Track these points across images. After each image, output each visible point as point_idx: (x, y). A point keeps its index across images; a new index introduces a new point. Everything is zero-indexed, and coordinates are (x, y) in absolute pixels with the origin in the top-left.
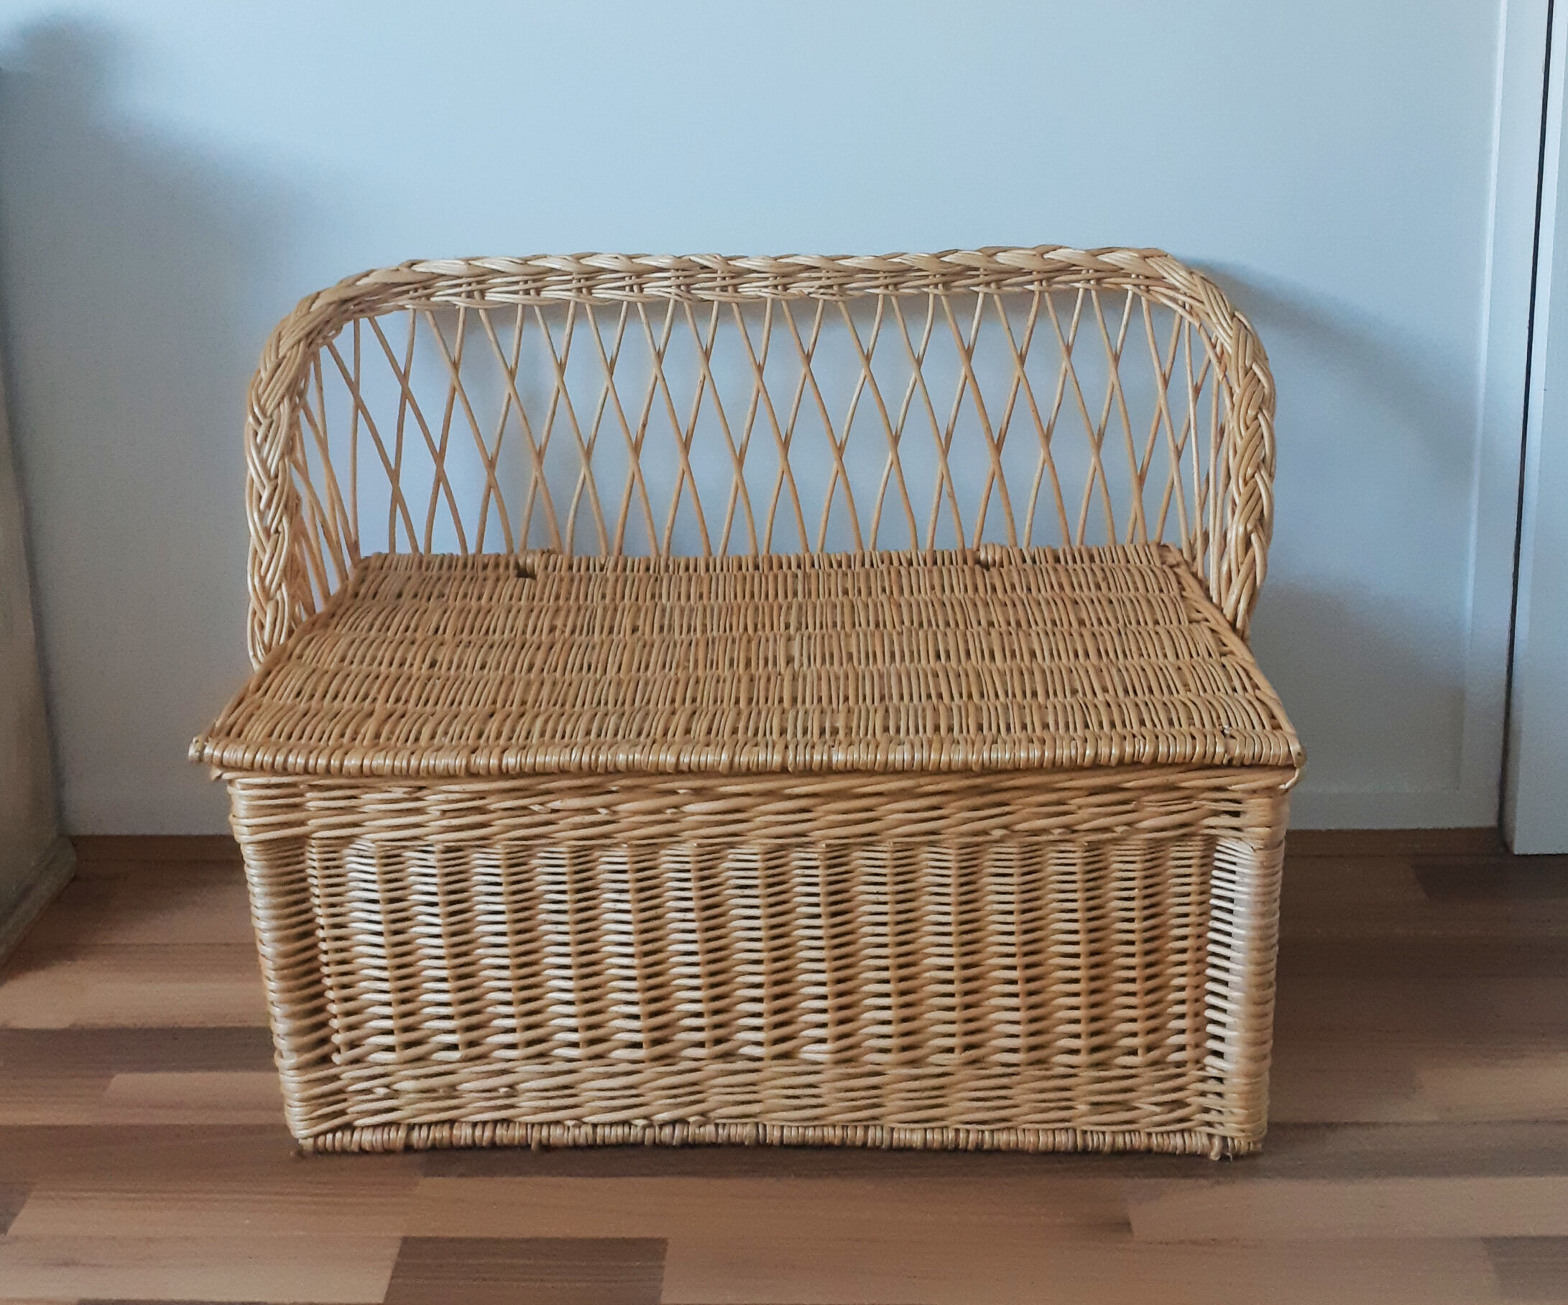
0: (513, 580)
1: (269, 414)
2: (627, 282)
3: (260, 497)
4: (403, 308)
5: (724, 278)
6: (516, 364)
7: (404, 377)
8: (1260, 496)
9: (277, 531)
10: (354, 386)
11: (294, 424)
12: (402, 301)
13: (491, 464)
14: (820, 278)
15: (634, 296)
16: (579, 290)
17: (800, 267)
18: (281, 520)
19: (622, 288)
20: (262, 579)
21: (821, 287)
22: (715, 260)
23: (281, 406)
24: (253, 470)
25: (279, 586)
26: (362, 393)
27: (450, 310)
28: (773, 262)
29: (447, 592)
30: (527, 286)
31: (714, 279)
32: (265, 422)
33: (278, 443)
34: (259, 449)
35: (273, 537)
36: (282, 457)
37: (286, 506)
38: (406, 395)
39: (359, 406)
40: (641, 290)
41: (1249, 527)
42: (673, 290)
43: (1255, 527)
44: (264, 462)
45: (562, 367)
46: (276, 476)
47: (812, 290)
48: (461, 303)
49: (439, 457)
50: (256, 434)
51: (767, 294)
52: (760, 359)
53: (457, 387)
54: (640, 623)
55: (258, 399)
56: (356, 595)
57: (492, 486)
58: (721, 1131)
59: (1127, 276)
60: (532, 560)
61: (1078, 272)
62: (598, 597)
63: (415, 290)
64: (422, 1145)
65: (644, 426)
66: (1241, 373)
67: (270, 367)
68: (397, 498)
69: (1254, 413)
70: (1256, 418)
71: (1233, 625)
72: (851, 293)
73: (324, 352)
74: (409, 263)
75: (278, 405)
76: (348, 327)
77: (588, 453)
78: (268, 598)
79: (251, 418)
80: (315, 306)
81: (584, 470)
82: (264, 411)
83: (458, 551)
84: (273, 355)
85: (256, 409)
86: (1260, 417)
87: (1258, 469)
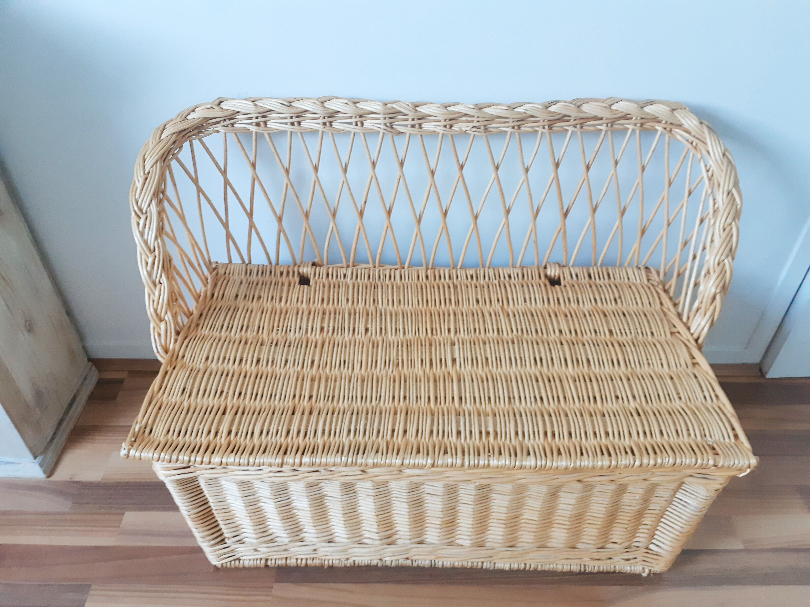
0: (298, 286)
1: (144, 211)
2: (353, 120)
3: (147, 263)
4: (218, 131)
5: (413, 120)
6: (289, 165)
7: (224, 172)
8: (726, 272)
9: (160, 283)
10: (195, 181)
11: (161, 212)
12: (218, 127)
13: (280, 219)
14: (472, 122)
15: (358, 129)
16: (325, 124)
17: (460, 115)
18: (161, 276)
19: (351, 123)
20: (156, 311)
21: (473, 127)
22: (407, 107)
23: (151, 205)
24: (140, 248)
25: (166, 313)
26: (201, 184)
27: (248, 133)
28: (444, 111)
29: (262, 294)
30: (292, 120)
31: (407, 120)
32: (143, 217)
33: (152, 230)
34: (142, 234)
35: (158, 286)
36: (156, 238)
37: (163, 266)
38: (227, 182)
39: (200, 190)
40: (362, 124)
41: (718, 291)
42: (382, 127)
43: (720, 292)
44: (146, 242)
45: (316, 168)
46: (154, 250)
47: (468, 129)
48: (253, 129)
49: (250, 215)
50: (138, 224)
51: (440, 130)
52: (433, 166)
53: (256, 177)
54: (369, 326)
55: (137, 203)
56: (213, 295)
57: (281, 230)
58: (414, 563)
59: (660, 122)
60: (307, 270)
61: (631, 119)
62: (344, 301)
63: (224, 121)
64: (273, 565)
65: (365, 202)
66: (725, 194)
67: (141, 180)
68: (229, 236)
69: (731, 221)
70: (731, 224)
71: (696, 340)
72: (491, 130)
73: (174, 164)
74: (218, 102)
75: (149, 205)
76: (186, 145)
77: (334, 215)
78: (161, 320)
79: (133, 214)
80: (164, 136)
81: (332, 224)
82: (141, 210)
83: (266, 263)
84: (142, 174)
85: (136, 208)
86: (733, 223)
87: (727, 257)
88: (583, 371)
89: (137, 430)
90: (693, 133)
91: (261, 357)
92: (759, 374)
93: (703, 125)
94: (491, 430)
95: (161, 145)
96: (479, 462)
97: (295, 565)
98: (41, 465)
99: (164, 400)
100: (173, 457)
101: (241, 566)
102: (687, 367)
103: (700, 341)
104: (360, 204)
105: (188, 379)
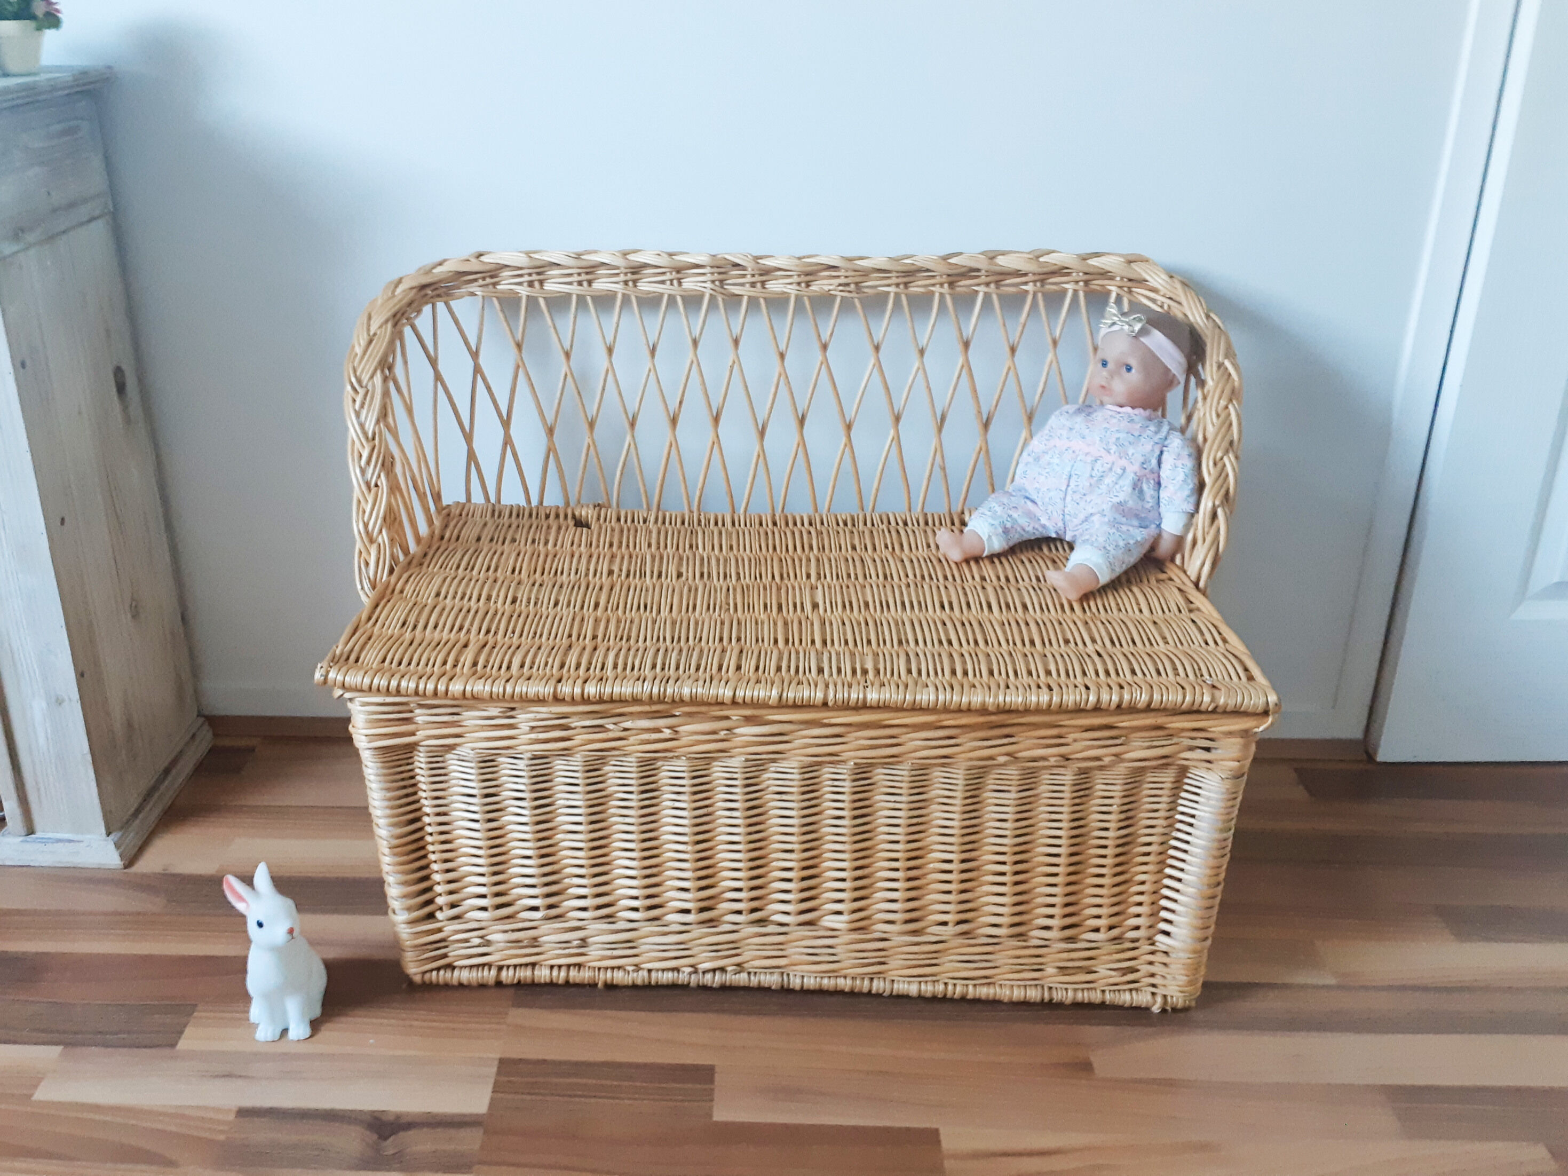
0: (572, 529)
1: (364, 384)
2: (667, 277)
3: (361, 456)
4: (473, 294)
5: (753, 276)
6: (571, 346)
7: (475, 355)
8: (1227, 475)
9: (376, 485)
10: (433, 362)
11: (386, 394)
12: (473, 288)
13: (550, 431)
14: (838, 277)
15: (674, 290)
16: (626, 283)
17: (820, 267)
18: (379, 476)
19: (663, 282)
20: (366, 525)
21: (840, 285)
22: (745, 258)
23: (375, 378)
24: (353, 432)
25: (381, 531)
26: (441, 367)
27: (516, 299)
28: (797, 262)
29: (518, 537)
30: (580, 278)
31: (744, 276)
32: (362, 392)
33: (373, 410)
34: (358, 414)
35: (374, 490)
36: (378, 422)
37: (383, 465)
38: (477, 370)
39: (438, 377)
40: (680, 284)
41: (1217, 503)
42: (709, 285)
43: (1222, 503)
44: (362, 426)
45: (610, 350)
46: (374, 439)
47: (831, 287)
48: (524, 291)
49: (506, 423)
50: (354, 401)
51: (792, 290)
52: (782, 347)
53: (520, 364)
54: (684, 570)
55: (355, 371)
56: (442, 538)
57: (551, 450)
58: (752, 978)
59: (1112, 278)
60: (586, 513)
61: (1069, 274)
62: (644, 546)
63: (484, 279)
64: (509, 981)
65: (681, 403)
66: (1215, 368)
67: (363, 343)
68: (471, 456)
69: (1225, 403)
70: (1227, 407)
71: (1196, 585)
72: (866, 290)
73: (408, 331)
74: (477, 254)
75: (372, 377)
76: (427, 309)
77: (633, 425)
78: (372, 541)
79: (349, 388)
80: (399, 291)
81: (628, 439)
82: (359, 381)
83: (523, 503)
84: (365, 334)
85: (354, 380)
86: (1230, 407)
87: (1226, 452)
88: (1017, 616)
89: (338, 652)
90: (1163, 291)
91: (519, 596)
92: (1365, 757)
93: (1174, 279)
94: (869, 666)
95: (396, 300)
96: (849, 696)
97: (548, 980)
98: (117, 846)
99: (375, 631)
100: (392, 682)
101: (455, 982)
102: (1180, 611)
103: (1202, 584)
104: (673, 405)
105: (410, 611)
